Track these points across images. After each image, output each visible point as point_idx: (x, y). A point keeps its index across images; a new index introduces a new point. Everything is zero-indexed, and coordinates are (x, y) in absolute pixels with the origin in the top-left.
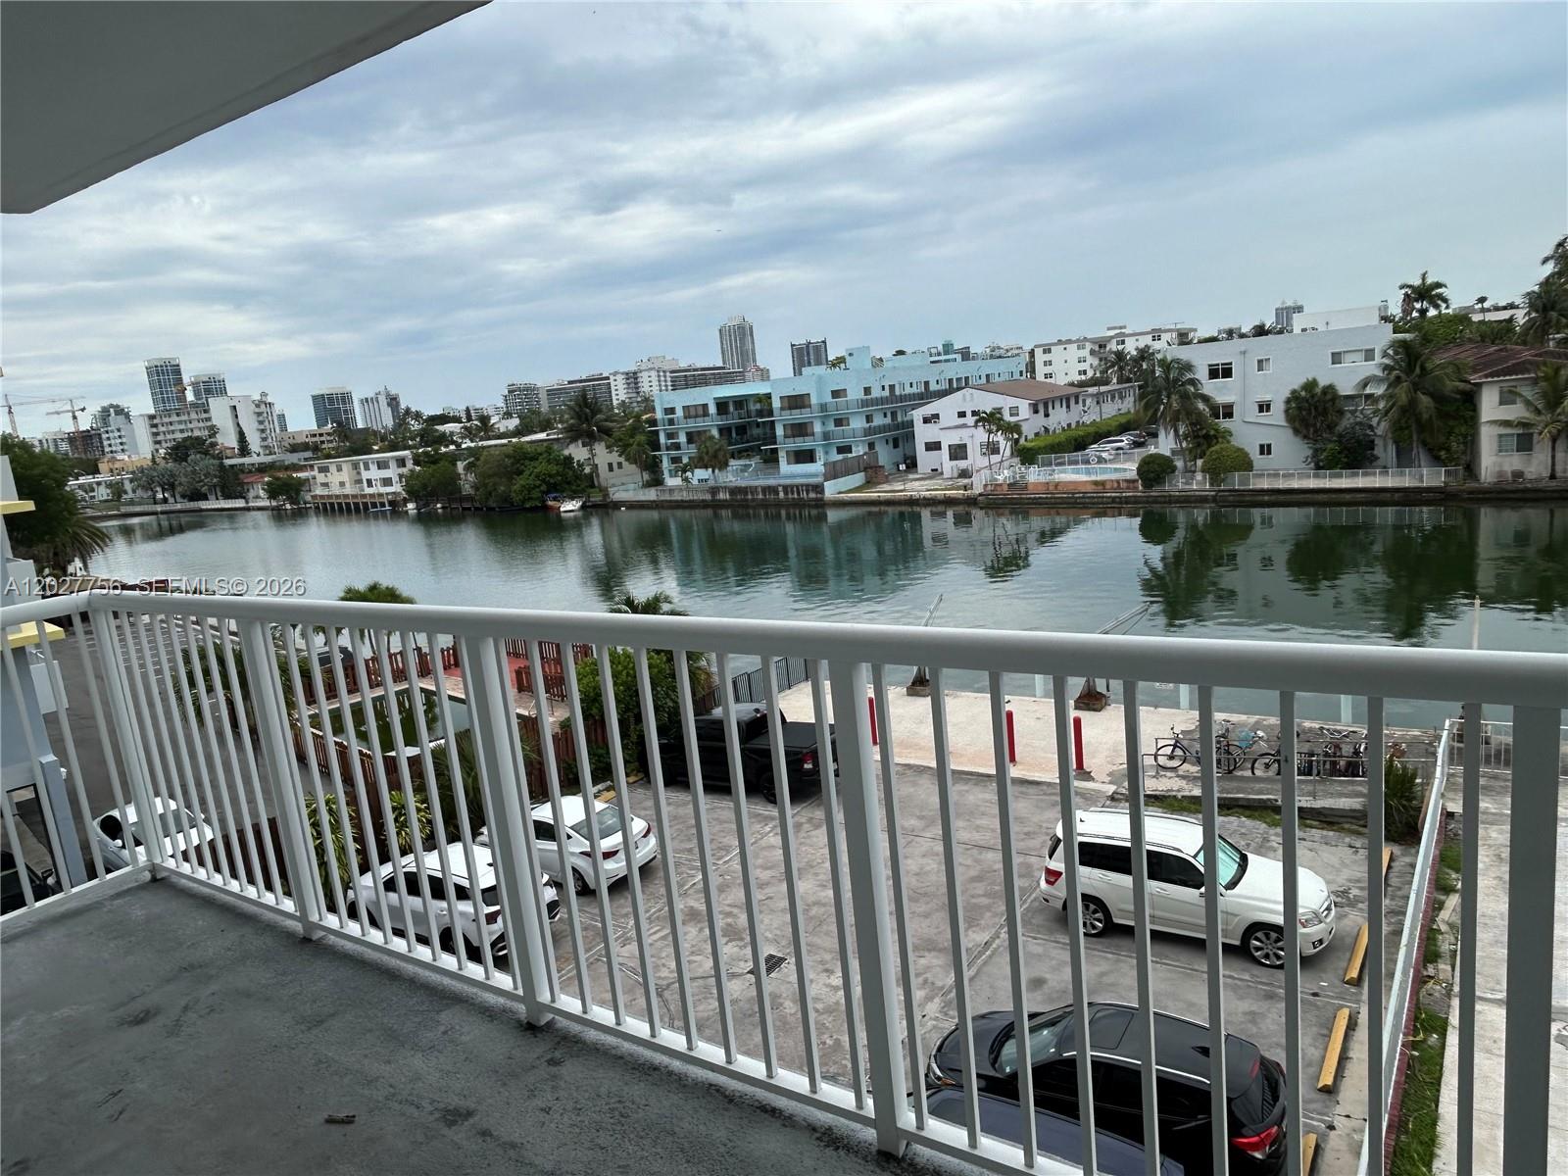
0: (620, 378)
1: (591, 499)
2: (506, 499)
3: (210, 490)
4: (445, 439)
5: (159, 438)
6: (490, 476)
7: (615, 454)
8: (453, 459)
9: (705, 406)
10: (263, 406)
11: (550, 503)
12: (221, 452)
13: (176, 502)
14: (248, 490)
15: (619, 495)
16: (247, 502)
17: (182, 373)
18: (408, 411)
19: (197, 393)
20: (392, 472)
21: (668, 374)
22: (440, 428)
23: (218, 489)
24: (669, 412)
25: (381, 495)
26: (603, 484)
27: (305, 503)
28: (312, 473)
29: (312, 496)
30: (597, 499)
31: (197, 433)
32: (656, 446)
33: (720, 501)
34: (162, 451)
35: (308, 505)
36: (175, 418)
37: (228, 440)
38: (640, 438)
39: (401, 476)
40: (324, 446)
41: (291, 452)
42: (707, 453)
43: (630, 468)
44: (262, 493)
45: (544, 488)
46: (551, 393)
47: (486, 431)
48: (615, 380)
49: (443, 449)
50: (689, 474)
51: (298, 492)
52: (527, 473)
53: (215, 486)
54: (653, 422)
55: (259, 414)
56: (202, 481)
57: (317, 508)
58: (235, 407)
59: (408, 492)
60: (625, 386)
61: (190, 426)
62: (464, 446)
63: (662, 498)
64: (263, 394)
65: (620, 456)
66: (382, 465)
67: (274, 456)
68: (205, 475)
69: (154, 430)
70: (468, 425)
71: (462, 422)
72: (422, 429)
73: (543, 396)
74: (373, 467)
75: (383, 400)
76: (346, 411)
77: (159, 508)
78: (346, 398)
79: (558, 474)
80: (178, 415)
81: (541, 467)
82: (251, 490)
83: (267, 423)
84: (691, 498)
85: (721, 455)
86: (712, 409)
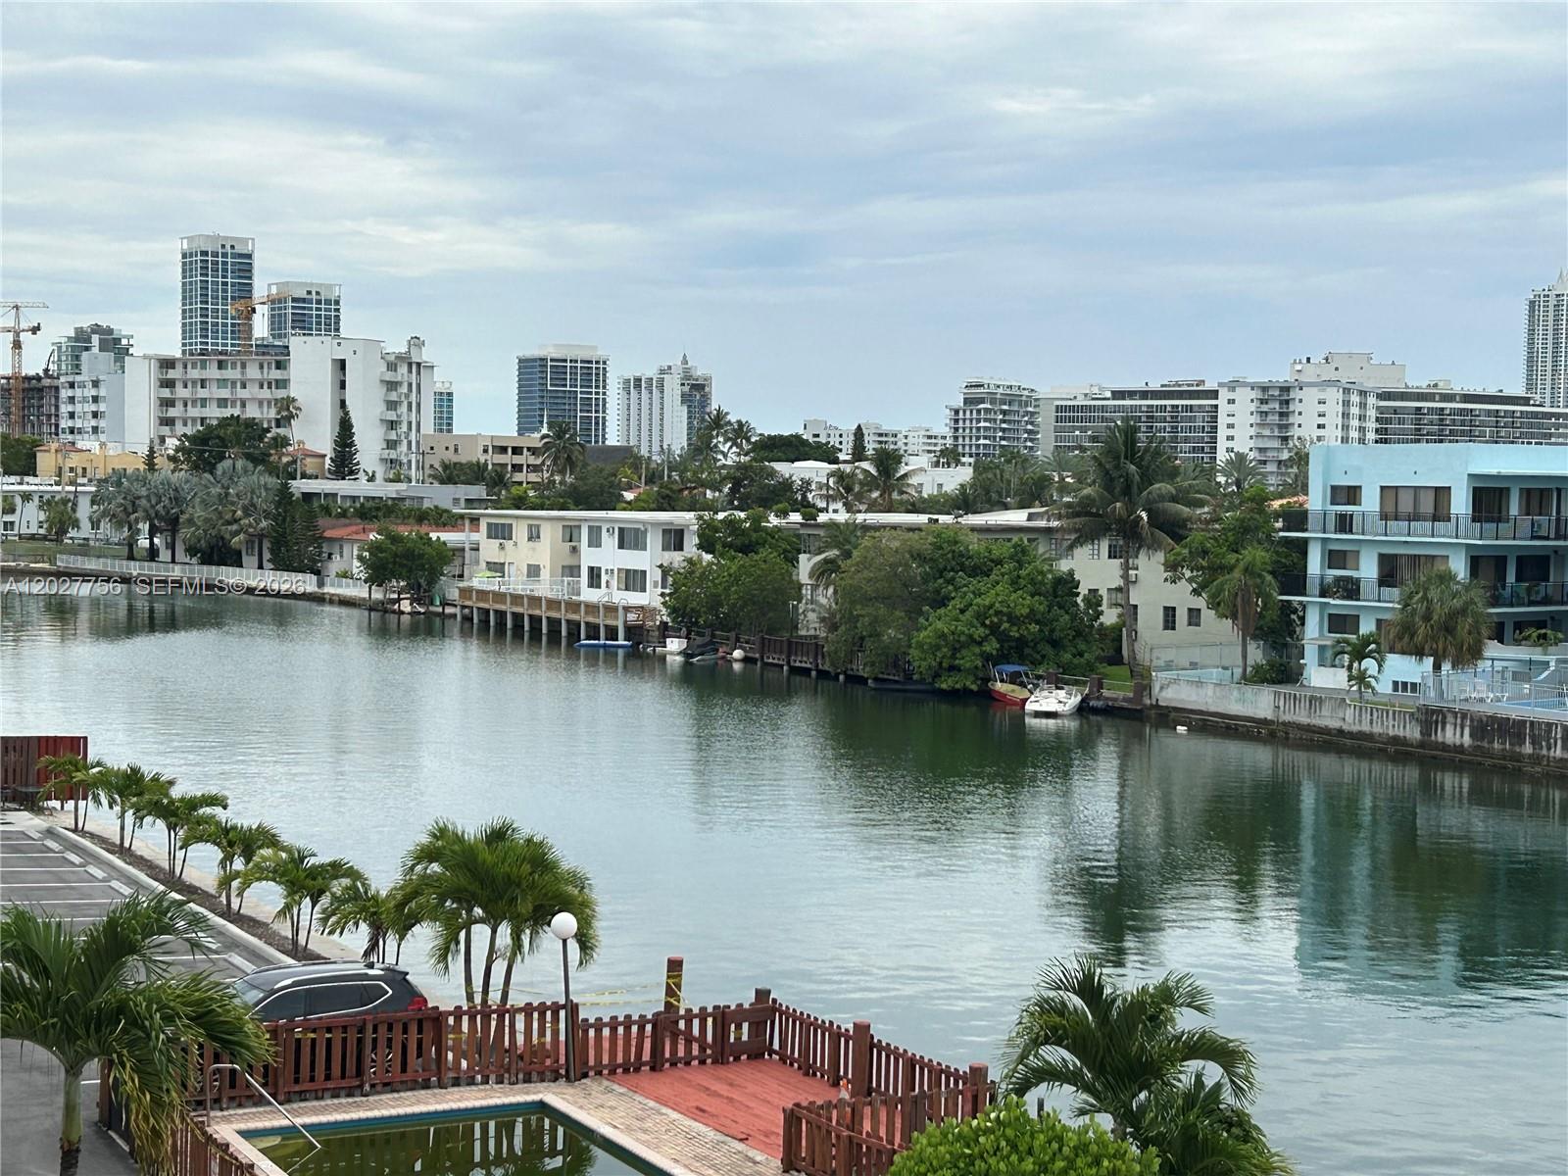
0: (1246, 401)
1: (1105, 693)
2: (896, 660)
3: (249, 543)
4: (785, 496)
5: (172, 412)
6: (867, 600)
7: (1184, 588)
8: (791, 547)
9: (1442, 494)
10: (403, 369)
11: (999, 686)
12: (294, 462)
13: (173, 561)
14: (330, 555)
15: (1173, 691)
16: (321, 584)
17: (256, 272)
18: (719, 421)
19: (276, 323)
20: (648, 559)
21: (1372, 401)
22: (783, 468)
23: (266, 544)
24: (1343, 496)
25: (611, 609)
26: (1143, 656)
27: (444, 603)
28: (475, 537)
29: (462, 591)
30: (1121, 694)
31: (252, 412)
32: (1295, 580)
33: (1444, 747)
34: (172, 443)
35: (449, 610)
36: (213, 372)
37: (314, 435)
38: (1256, 554)
39: (665, 571)
40: (518, 477)
41: (442, 482)
42: (1427, 618)
43: (1219, 628)
44: (356, 567)
45: (992, 646)
46: (1067, 414)
47: (886, 490)
48: (1231, 402)
49: (774, 521)
50: (1369, 664)
51: (434, 576)
52: (958, 603)
53: (261, 537)
54: (1297, 518)
55: (392, 386)
56: (236, 521)
57: (468, 619)
58: (342, 364)
59: (674, 611)
60: (1253, 419)
61: (242, 393)
62: (822, 518)
63: (1287, 718)
64: (416, 342)
65: (1196, 592)
66: (629, 539)
67: (402, 486)
68: (245, 509)
69: (166, 393)
70: (848, 468)
71: (836, 461)
72: (739, 466)
73: (1046, 420)
74: (610, 542)
75: (674, 388)
76: (587, 402)
77: (134, 569)
78: (592, 372)
79: (1032, 616)
80: (221, 365)
81: (995, 593)
82: (336, 557)
83: (404, 408)
84: (1366, 728)
85: (1464, 626)
86: (1461, 504)
